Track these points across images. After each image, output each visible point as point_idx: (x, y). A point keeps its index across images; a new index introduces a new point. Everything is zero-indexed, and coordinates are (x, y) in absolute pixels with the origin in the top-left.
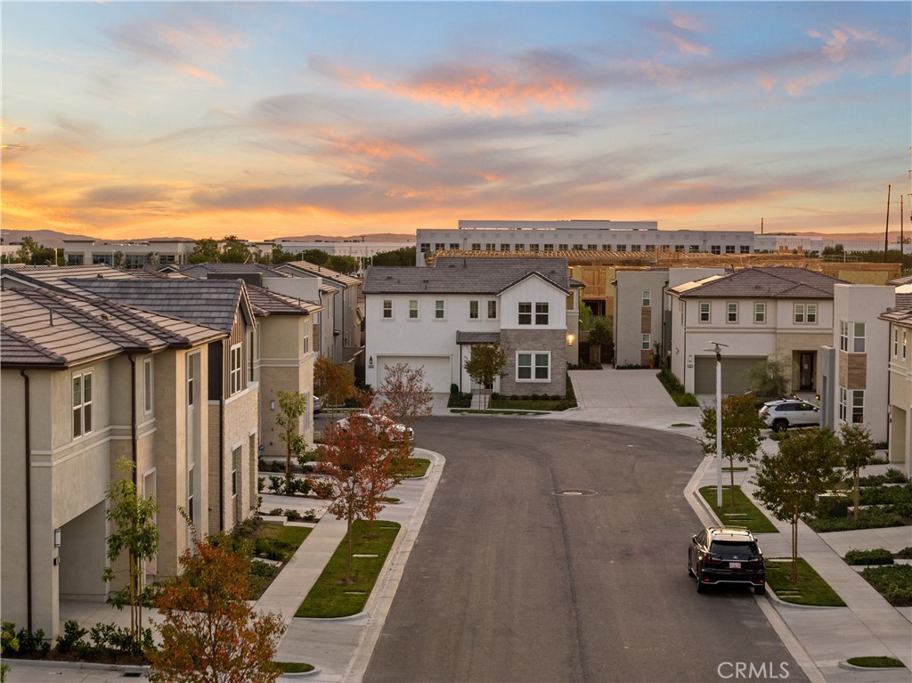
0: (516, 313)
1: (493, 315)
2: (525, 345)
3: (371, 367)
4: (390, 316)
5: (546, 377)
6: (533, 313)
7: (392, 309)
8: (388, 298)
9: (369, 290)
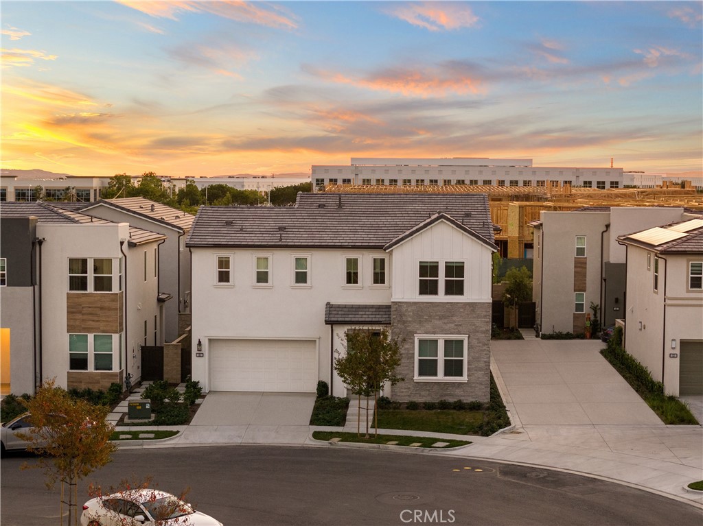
0: (415, 278)
1: (379, 278)
2: (428, 326)
3: (200, 355)
4: (228, 280)
5: (461, 375)
6: (442, 279)
7: (231, 270)
8: (224, 253)
9: (196, 241)
